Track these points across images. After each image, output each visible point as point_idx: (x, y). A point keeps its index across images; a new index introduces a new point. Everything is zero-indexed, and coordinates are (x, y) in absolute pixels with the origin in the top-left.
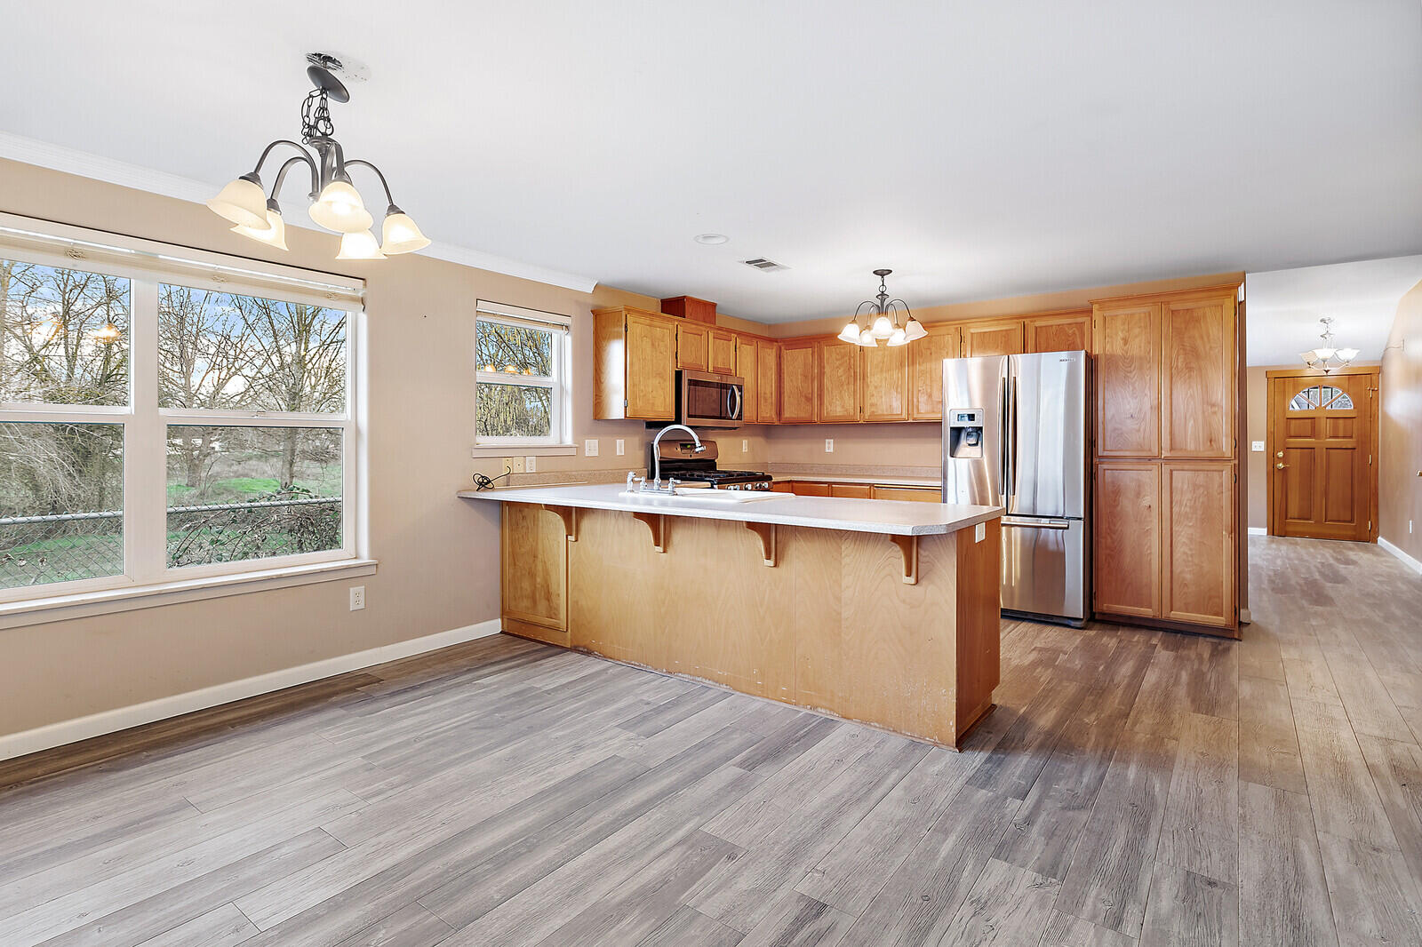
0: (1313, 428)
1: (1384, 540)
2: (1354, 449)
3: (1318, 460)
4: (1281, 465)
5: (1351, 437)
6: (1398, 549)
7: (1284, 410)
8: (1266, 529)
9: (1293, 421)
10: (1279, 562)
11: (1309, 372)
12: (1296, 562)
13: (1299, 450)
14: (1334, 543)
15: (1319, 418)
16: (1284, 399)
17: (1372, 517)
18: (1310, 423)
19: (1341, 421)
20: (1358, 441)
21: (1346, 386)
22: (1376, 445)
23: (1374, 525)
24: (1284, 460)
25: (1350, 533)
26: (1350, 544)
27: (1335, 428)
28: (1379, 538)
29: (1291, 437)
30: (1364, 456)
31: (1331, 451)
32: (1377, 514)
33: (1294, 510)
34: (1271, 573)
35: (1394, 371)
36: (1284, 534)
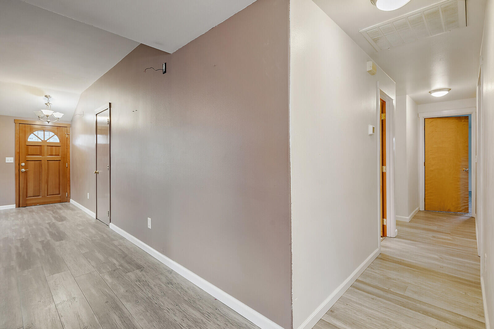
0: (41, 151)
1: (73, 201)
2: (60, 160)
3: (43, 167)
4: (23, 170)
5: (59, 155)
6: (81, 206)
7: (25, 141)
8: (15, 205)
9: (30, 147)
10: (24, 230)
11: (38, 123)
12: (34, 227)
13: (33, 162)
14: (52, 206)
15: (44, 146)
16: (25, 135)
17: (68, 191)
18: (39, 147)
19: (54, 148)
20: (62, 157)
21: (56, 131)
22: (69, 159)
23: (69, 194)
24: (25, 167)
25: (59, 199)
26: (59, 205)
27: (52, 151)
28: (71, 199)
29: (29, 155)
30: (64, 164)
31: (49, 162)
32: (70, 189)
33: (31, 192)
34: (19, 245)
35: (78, 126)
36: (25, 206)
